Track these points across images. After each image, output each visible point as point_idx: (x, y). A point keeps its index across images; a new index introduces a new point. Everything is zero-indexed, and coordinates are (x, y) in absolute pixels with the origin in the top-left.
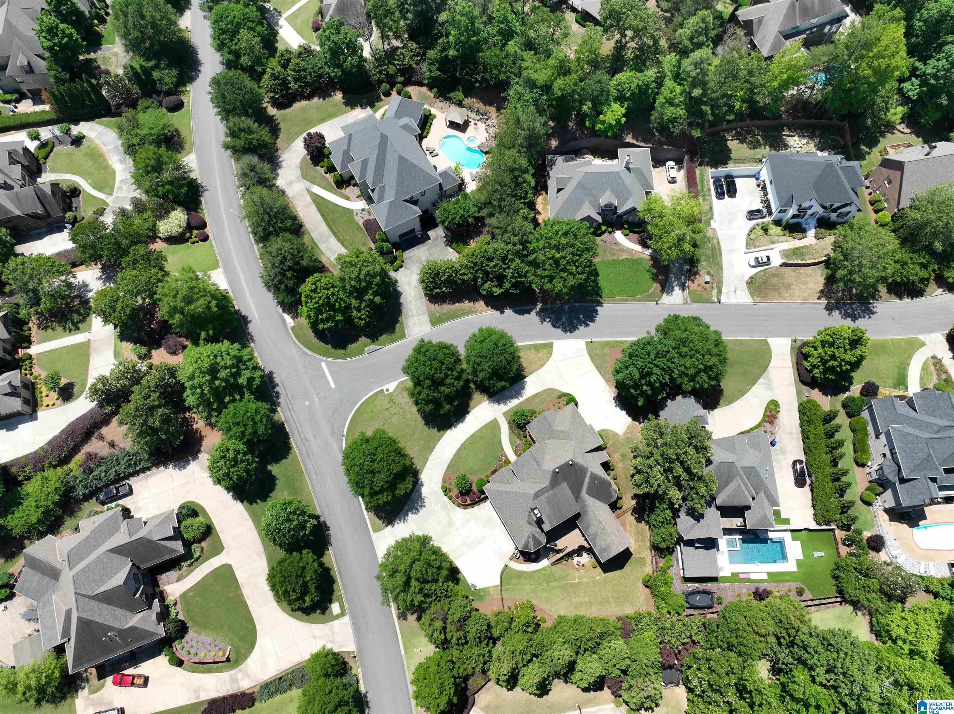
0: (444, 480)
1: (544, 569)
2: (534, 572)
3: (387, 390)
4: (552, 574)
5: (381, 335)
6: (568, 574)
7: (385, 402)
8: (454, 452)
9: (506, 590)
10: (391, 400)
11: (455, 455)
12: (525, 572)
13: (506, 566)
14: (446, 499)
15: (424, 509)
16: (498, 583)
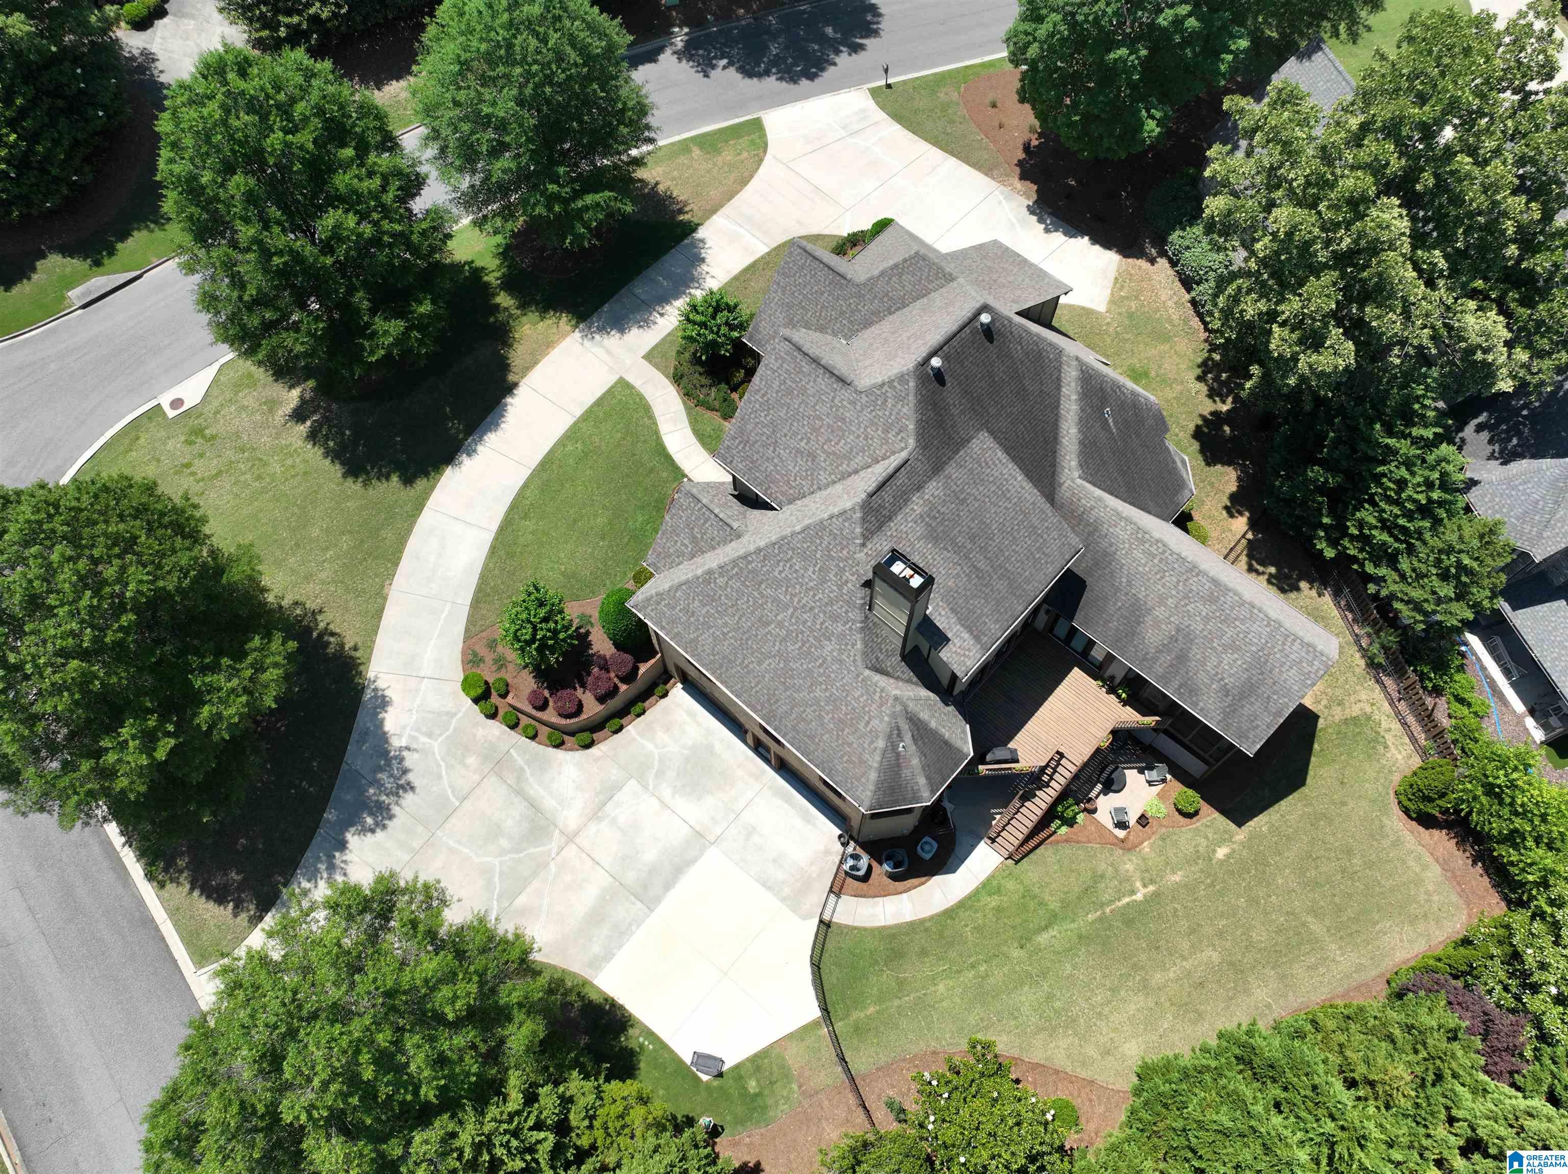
0: (471, 659)
1: (988, 887)
2: (949, 913)
3: (177, 403)
4: (1028, 894)
5: (124, 235)
6: (1098, 878)
7: (175, 444)
8: (488, 538)
9: (858, 1030)
10: (198, 432)
11: (493, 550)
12: (913, 927)
13: (825, 925)
14: (496, 729)
15: (409, 799)
16: (815, 1012)
